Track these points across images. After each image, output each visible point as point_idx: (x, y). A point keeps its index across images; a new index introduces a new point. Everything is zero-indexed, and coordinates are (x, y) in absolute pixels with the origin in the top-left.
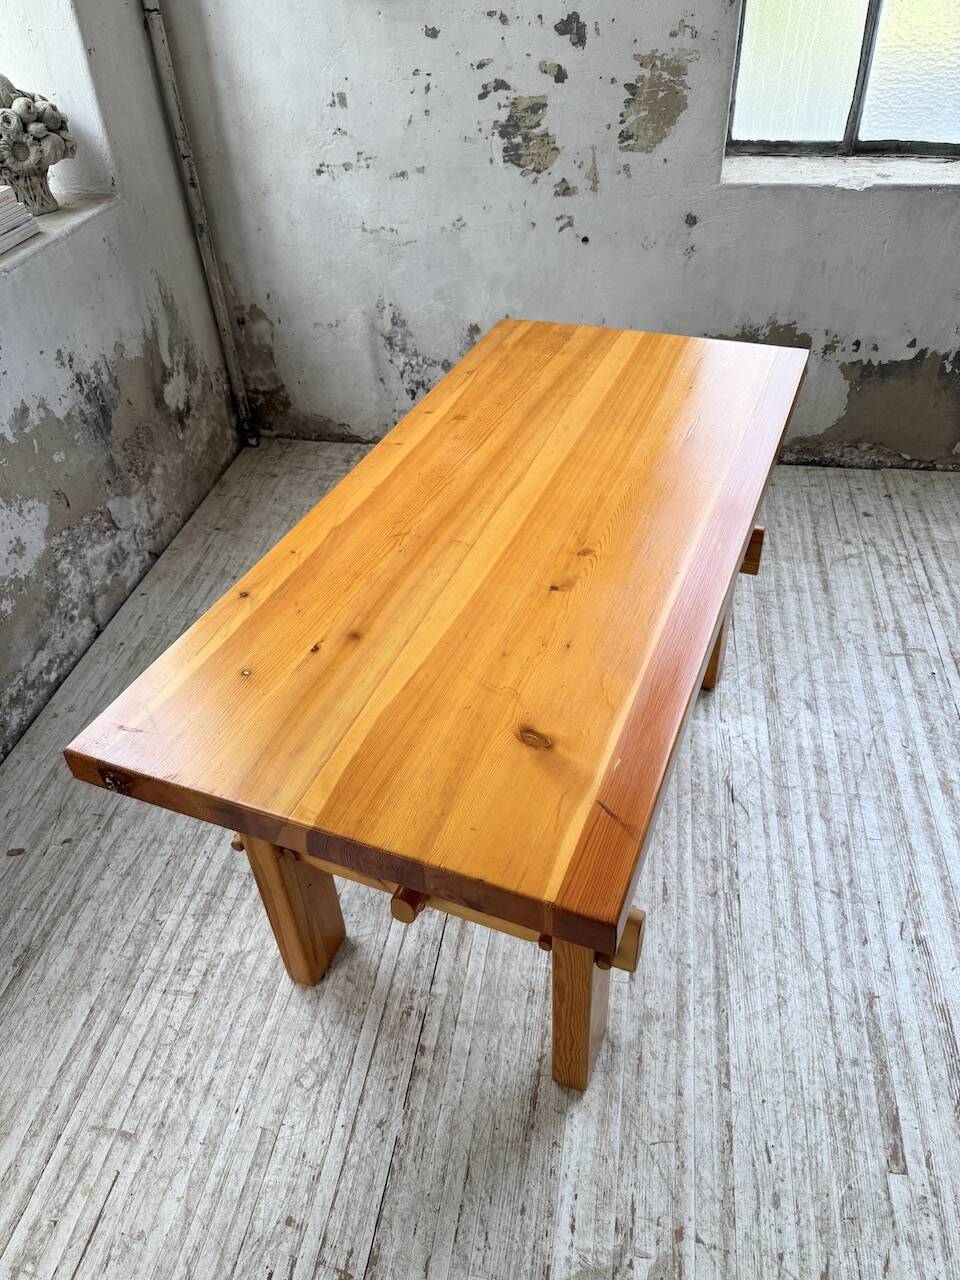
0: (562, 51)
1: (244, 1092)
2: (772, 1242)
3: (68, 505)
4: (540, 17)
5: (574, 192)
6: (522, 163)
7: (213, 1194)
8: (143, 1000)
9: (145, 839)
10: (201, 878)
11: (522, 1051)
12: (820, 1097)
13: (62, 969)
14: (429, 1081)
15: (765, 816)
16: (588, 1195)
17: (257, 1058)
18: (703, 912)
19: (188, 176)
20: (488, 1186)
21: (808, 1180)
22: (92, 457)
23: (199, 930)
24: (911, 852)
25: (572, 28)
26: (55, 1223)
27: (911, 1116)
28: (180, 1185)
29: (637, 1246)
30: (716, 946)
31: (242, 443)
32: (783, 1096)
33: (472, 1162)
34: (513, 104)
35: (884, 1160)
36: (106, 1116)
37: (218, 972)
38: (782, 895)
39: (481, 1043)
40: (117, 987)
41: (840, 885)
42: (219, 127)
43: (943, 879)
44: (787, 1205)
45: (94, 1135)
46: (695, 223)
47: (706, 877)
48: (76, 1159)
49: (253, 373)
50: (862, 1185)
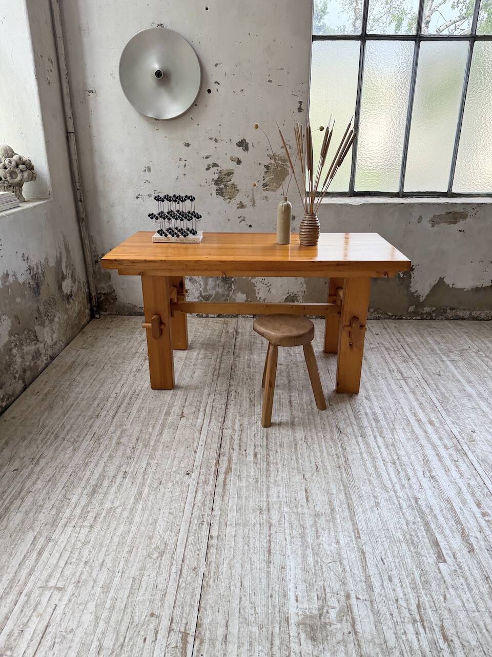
0: (239, 153)
1: (122, 564)
2: (392, 595)
3: (19, 323)
4: (230, 140)
5: (245, 207)
6: (224, 195)
7: (110, 608)
8: (63, 532)
9: (58, 466)
10: (89, 480)
11: (260, 533)
12: (401, 537)
13: (17, 522)
14: (216, 549)
15: (356, 437)
16: (302, 586)
17: (127, 549)
18: (335, 474)
19: (79, 197)
20: (253, 588)
21: (403, 569)
22: (30, 304)
23: (90, 500)
24: (422, 446)
25: (243, 144)
26: (22, 631)
27: (443, 540)
28: (91, 606)
29: (329, 604)
30: (344, 486)
31: (92, 316)
32: (385, 539)
33: (243, 580)
34: (220, 172)
35: (435, 558)
36: (47, 581)
37: (102, 517)
38: (369, 465)
39: (240, 532)
40: (48, 527)
41: (394, 460)
42: (94, 179)
43: (437, 455)
44: (396, 580)
45: (41, 590)
46: (294, 219)
47: (334, 461)
48: (32, 601)
49: (100, 286)
50: (428, 568)
